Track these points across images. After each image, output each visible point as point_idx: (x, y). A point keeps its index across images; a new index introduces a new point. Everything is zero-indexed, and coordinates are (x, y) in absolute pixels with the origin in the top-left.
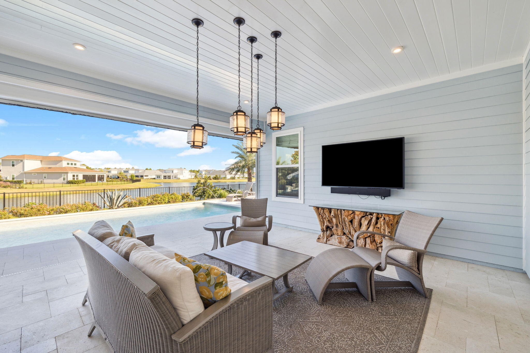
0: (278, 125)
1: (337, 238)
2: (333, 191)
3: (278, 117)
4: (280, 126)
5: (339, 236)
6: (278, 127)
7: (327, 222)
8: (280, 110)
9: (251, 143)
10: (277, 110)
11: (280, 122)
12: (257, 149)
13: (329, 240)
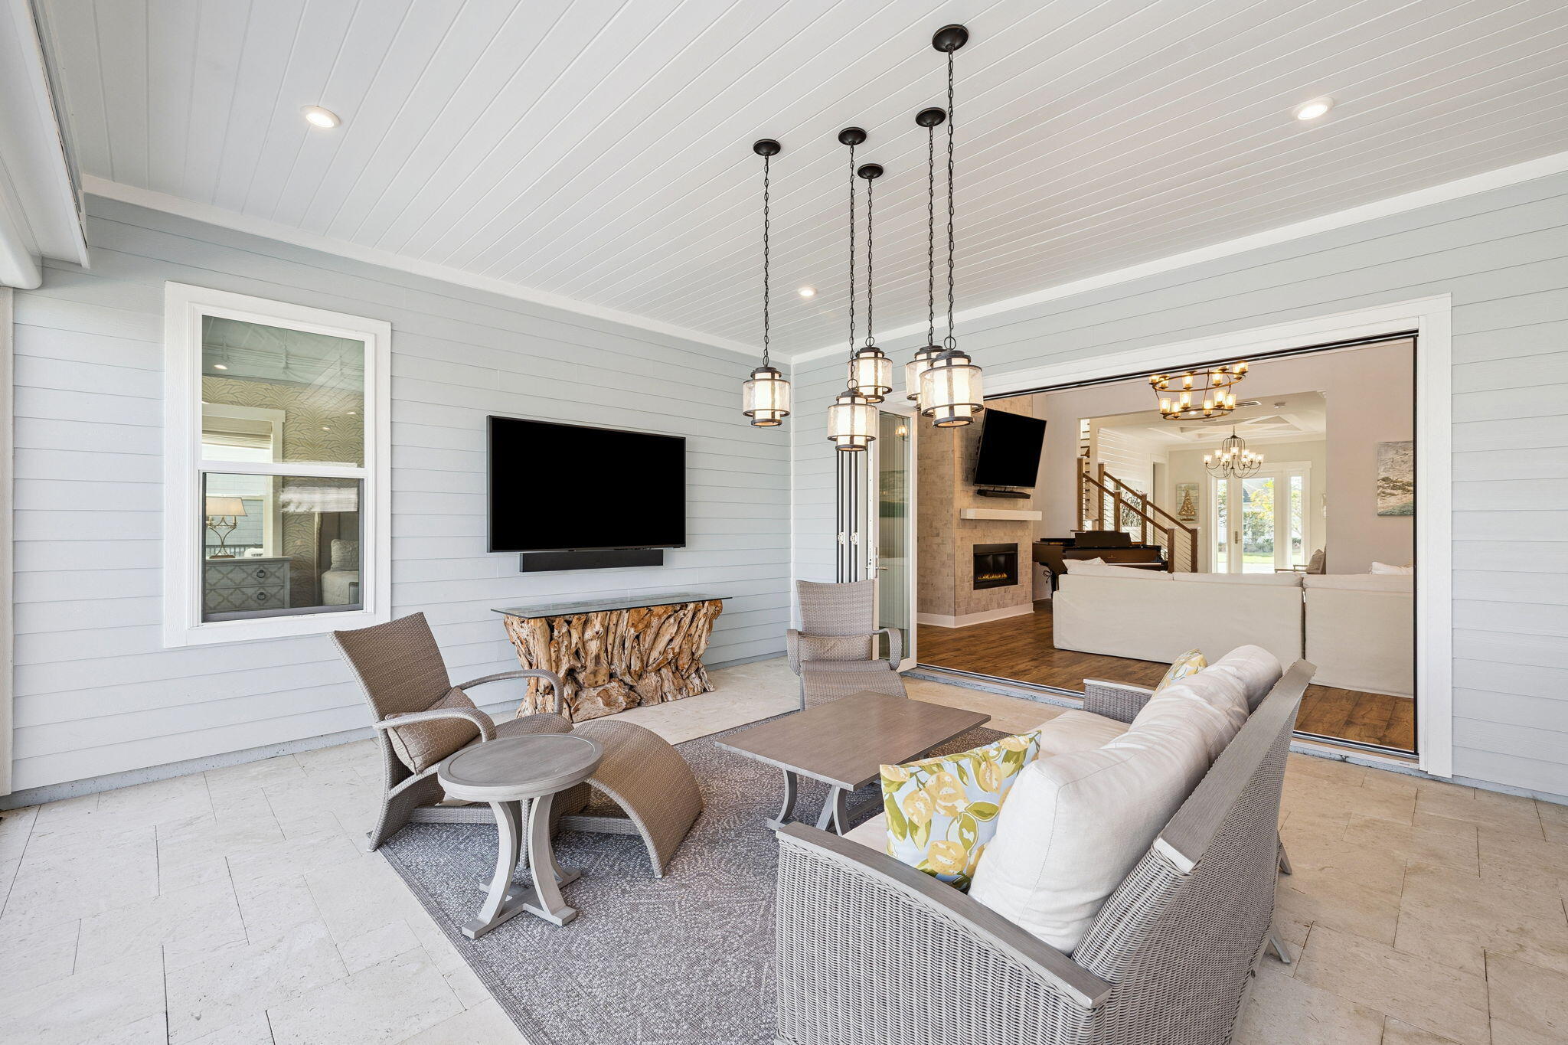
0: (876, 390)
1: (598, 695)
2: (528, 566)
3: (876, 371)
4: (880, 393)
5: (601, 689)
6: (876, 396)
7: (571, 658)
8: (880, 355)
9: (853, 420)
10: (872, 354)
11: (880, 384)
12: (867, 441)
13: (577, 710)
